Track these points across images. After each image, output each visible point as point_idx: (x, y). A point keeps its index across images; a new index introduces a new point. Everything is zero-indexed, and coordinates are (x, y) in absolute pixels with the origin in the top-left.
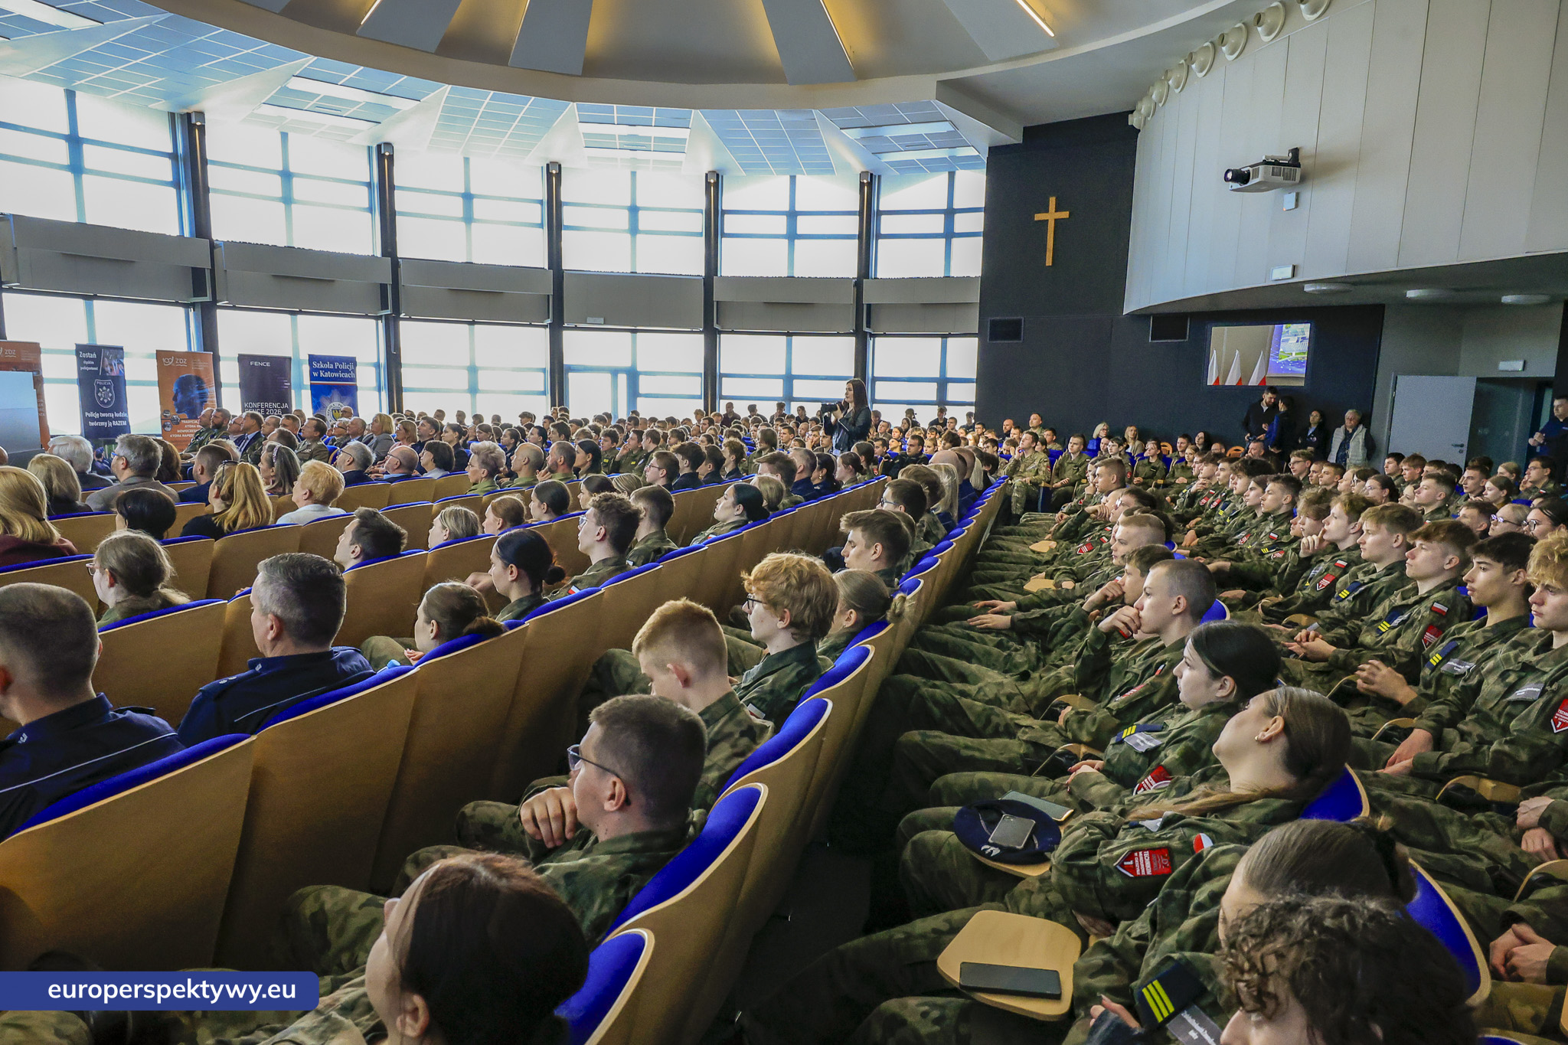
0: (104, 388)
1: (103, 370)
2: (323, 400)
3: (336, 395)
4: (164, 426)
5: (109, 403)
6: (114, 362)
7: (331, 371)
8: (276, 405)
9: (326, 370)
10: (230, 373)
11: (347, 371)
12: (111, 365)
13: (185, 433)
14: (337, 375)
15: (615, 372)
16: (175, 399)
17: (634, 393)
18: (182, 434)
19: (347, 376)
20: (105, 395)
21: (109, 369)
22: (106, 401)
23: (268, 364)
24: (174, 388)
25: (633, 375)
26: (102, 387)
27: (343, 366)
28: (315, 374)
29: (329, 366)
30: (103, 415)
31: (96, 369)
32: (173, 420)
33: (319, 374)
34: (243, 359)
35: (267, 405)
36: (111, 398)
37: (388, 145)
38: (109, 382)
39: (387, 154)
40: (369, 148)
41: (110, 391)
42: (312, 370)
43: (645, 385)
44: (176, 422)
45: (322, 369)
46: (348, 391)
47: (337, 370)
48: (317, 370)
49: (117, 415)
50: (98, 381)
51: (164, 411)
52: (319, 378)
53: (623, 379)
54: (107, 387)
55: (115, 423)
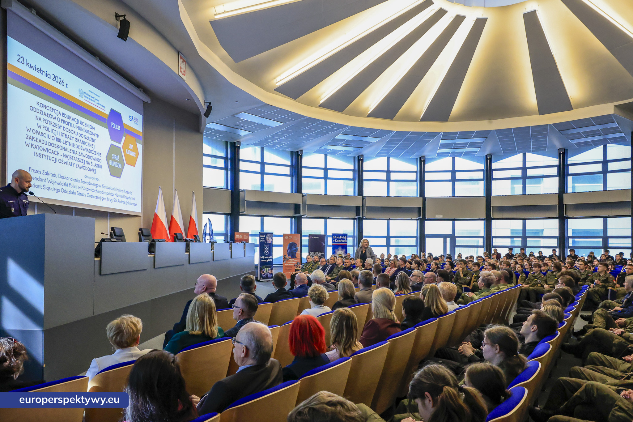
0: (267, 248)
1: (267, 241)
2: (336, 251)
3: (340, 248)
4: (284, 261)
5: (268, 253)
6: (270, 238)
7: (339, 239)
8: (320, 253)
9: (337, 239)
10: (305, 241)
11: (344, 239)
12: (269, 239)
13: (290, 264)
14: (341, 241)
15: (445, 237)
16: (288, 251)
17: (453, 245)
18: (289, 264)
19: (344, 241)
20: (266, 250)
21: (268, 241)
22: (267, 252)
23: (318, 238)
24: (288, 247)
25: (453, 237)
26: (265, 247)
27: (343, 237)
28: (334, 241)
29: (338, 238)
30: (265, 257)
31: (265, 241)
32: (286, 259)
33: (335, 241)
34: (310, 236)
35: (317, 253)
36: (268, 251)
37: (362, 155)
38: (268, 245)
39: (361, 159)
40: (354, 157)
41: (268, 249)
42: (333, 239)
43: (459, 242)
44: (287, 260)
45: (336, 239)
46: (345, 247)
47: (341, 239)
48: (334, 239)
49: (269, 257)
50: (265, 245)
51: (284, 256)
52: (335, 242)
53: (448, 240)
54: (268, 247)
55: (269, 260)
